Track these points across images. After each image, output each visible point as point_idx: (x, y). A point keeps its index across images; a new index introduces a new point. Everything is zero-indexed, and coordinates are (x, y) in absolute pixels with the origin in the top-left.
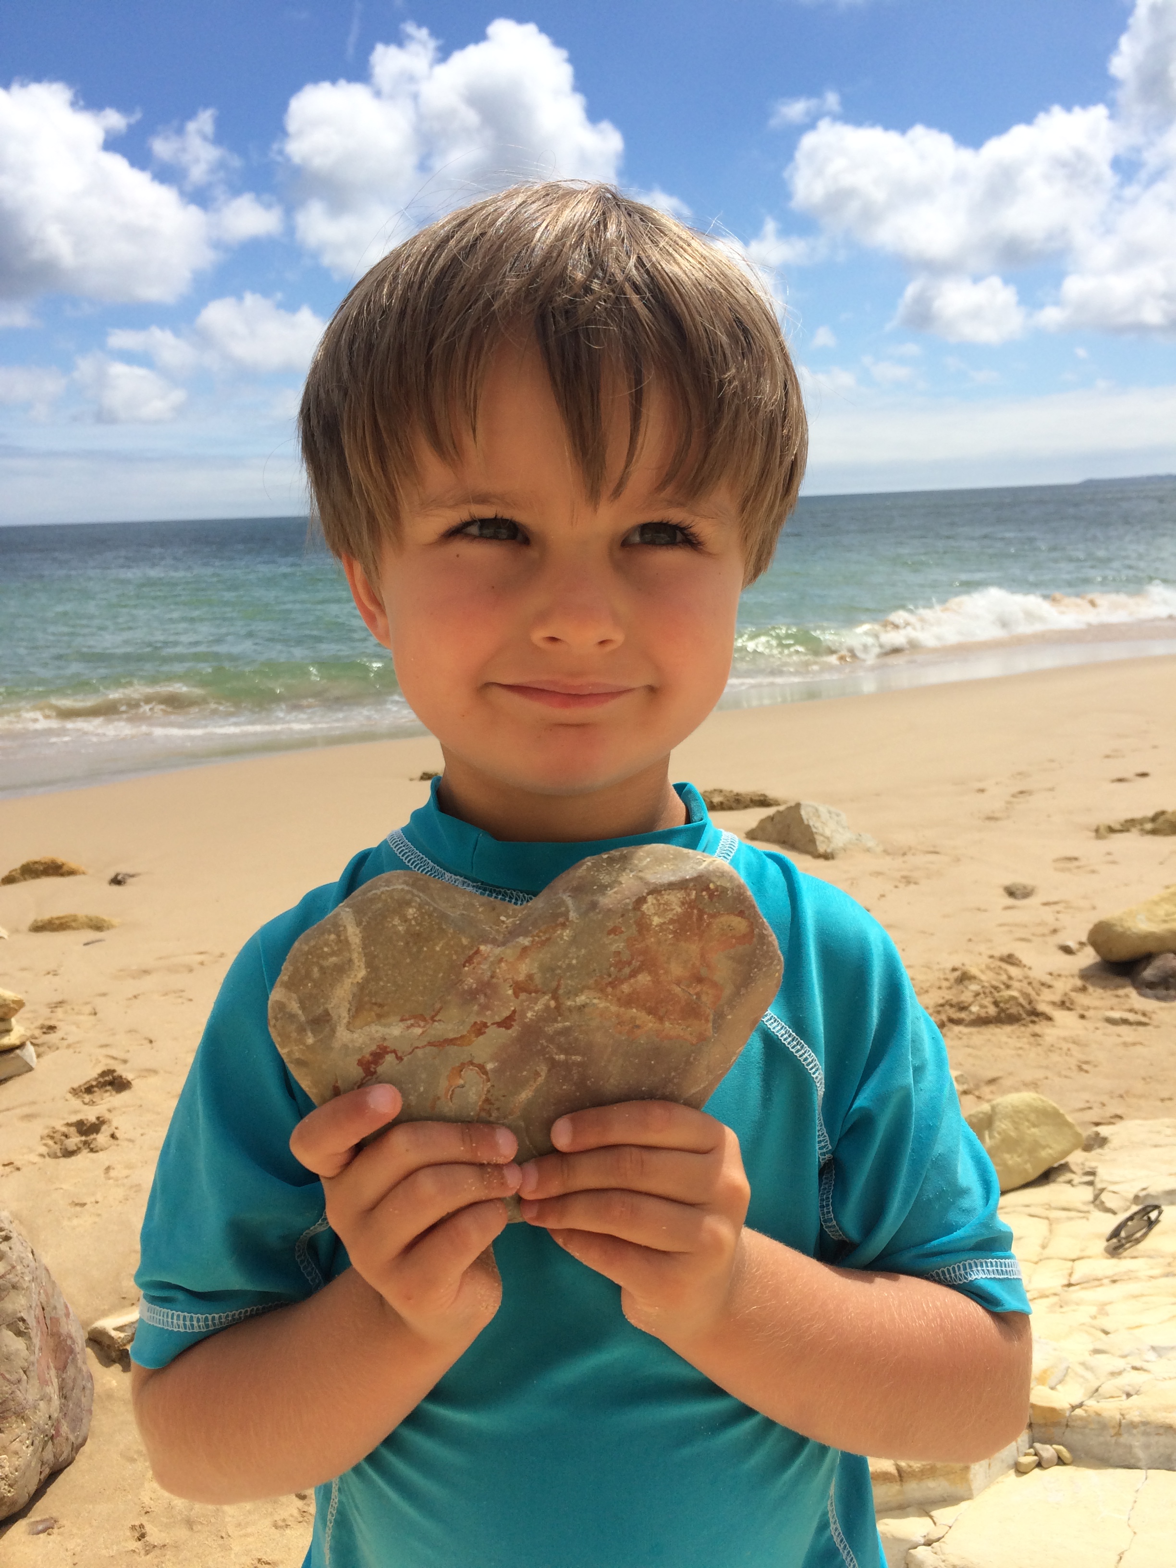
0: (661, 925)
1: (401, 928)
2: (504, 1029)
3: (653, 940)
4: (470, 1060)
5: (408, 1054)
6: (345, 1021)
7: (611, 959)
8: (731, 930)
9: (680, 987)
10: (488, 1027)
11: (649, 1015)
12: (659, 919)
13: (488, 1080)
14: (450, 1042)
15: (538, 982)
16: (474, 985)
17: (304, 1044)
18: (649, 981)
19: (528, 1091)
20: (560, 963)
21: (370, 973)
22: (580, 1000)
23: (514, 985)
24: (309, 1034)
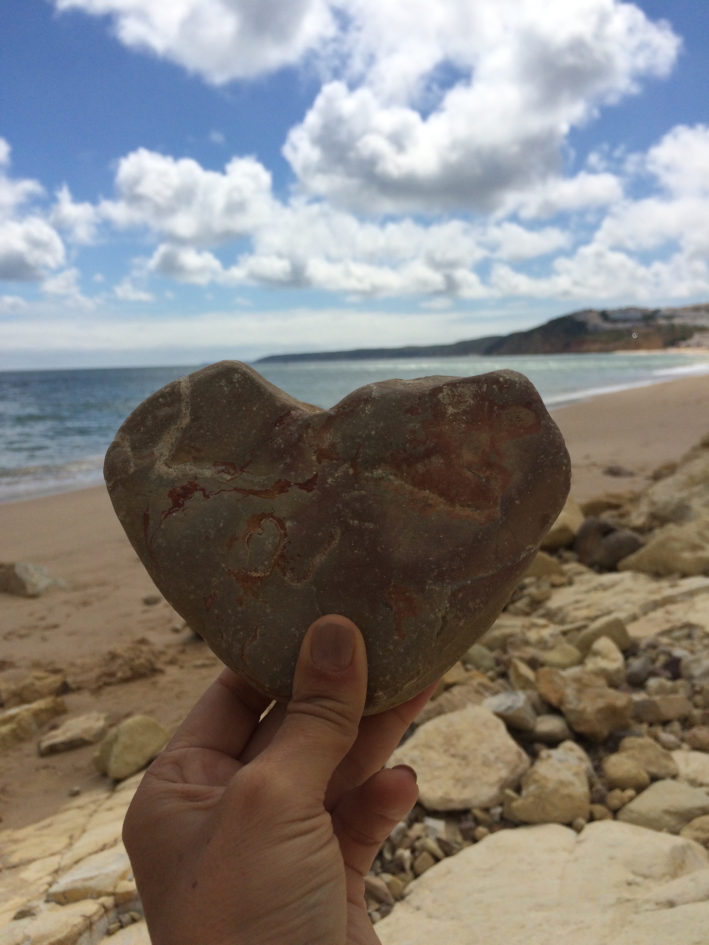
0: (455, 415)
1: (226, 389)
2: (305, 491)
3: (447, 427)
4: (270, 512)
5: (215, 494)
6: (164, 458)
7: (407, 436)
8: (519, 421)
9: (471, 471)
10: (291, 486)
11: (441, 497)
12: (453, 410)
13: (286, 535)
14: (255, 493)
15: (339, 451)
16: (283, 445)
17: (126, 472)
18: (442, 463)
19: (322, 554)
20: (361, 432)
21: (193, 420)
22: (377, 473)
23: (318, 452)
24: (132, 464)
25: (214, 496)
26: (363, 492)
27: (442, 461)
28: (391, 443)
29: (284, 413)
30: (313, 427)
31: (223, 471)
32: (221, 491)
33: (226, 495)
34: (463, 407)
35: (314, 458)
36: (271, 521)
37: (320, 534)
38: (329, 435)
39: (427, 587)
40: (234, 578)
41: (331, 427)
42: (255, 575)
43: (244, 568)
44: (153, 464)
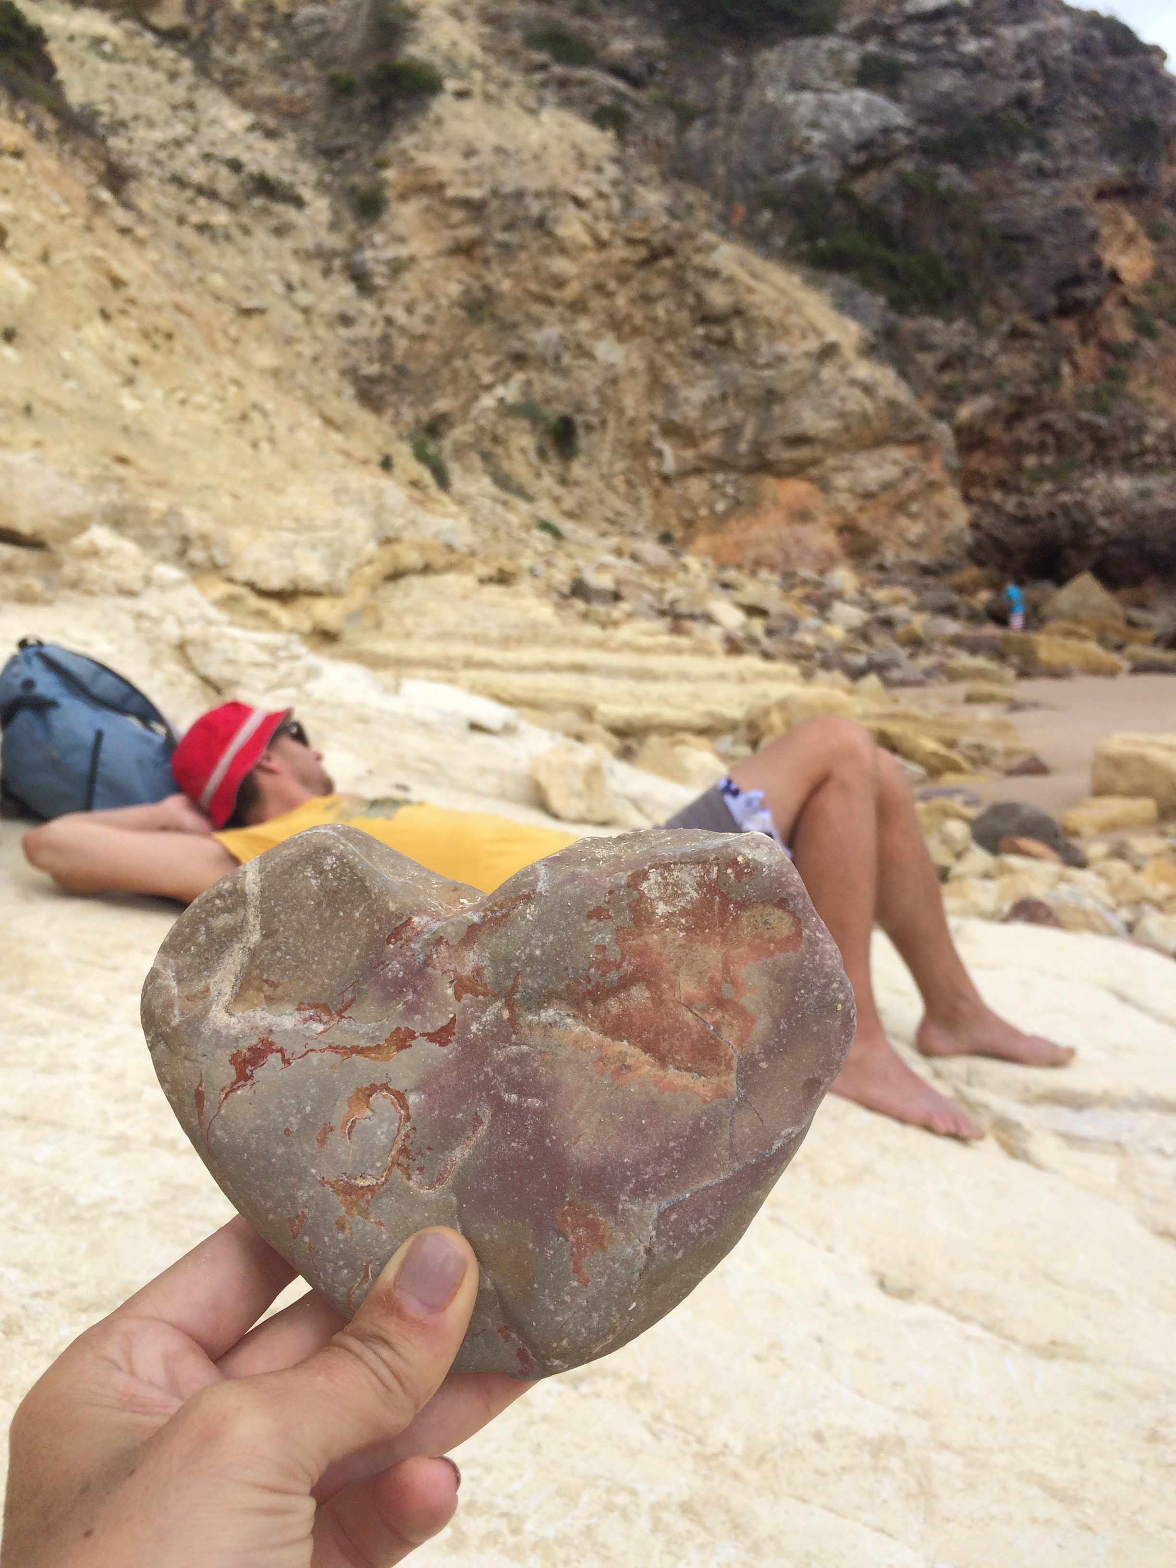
0: (669, 916)
1: (313, 882)
2: (438, 1045)
3: (655, 937)
4: (385, 1082)
5: (299, 1058)
6: (224, 999)
7: (591, 956)
8: (768, 929)
9: (692, 1012)
10: (415, 1038)
11: (646, 1053)
12: (665, 907)
13: (408, 1118)
14: (361, 1051)
15: (488, 980)
16: (401, 973)
17: (169, 1024)
18: (648, 998)
19: (465, 1146)
20: (519, 951)
21: (265, 937)
22: (546, 1016)
23: (456, 981)
24: (176, 1012)
25: (298, 1060)
26: (525, 1048)
27: (647, 994)
28: (567, 969)
29: (401, 922)
30: (447, 943)
31: (311, 1018)
32: (307, 1052)
33: (314, 1058)
34: (681, 903)
35: (450, 991)
36: (384, 1096)
37: (460, 1116)
38: (471, 954)
39: (620, 1207)
40: (331, 1189)
41: (474, 942)
42: (361, 1183)
43: (345, 1174)
44: (207, 1010)
